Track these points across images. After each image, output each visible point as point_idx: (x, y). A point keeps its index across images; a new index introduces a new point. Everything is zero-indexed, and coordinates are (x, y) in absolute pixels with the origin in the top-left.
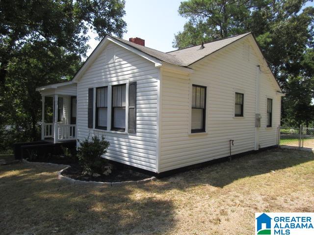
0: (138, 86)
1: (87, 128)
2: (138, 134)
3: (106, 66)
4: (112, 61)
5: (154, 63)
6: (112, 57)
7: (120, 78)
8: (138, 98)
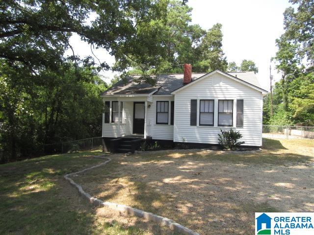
0: (244, 102)
1: (189, 126)
2: (244, 128)
3: (212, 88)
4: (218, 85)
5: (261, 93)
6: (219, 83)
7: (226, 96)
8: (244, 108)
